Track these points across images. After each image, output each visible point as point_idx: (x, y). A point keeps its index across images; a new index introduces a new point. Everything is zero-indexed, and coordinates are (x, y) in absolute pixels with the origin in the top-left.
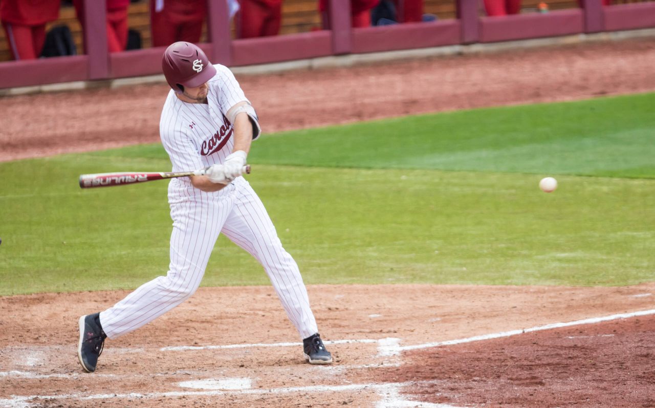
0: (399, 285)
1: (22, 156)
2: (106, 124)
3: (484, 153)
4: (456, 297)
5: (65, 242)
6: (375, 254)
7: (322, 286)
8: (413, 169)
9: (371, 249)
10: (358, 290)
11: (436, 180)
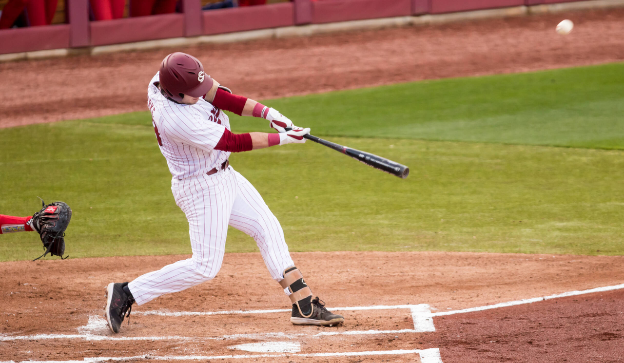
0: (415, 252)
1: (25, 121)
2: (97, 92)
3: (462, 123)
4: (472, 264)
5: (91, 207)
6: (386, 222)
7: (344, 253)
8: (398, 139)
9: (379, 216)
10: (378, 257)
11: (424, 150)
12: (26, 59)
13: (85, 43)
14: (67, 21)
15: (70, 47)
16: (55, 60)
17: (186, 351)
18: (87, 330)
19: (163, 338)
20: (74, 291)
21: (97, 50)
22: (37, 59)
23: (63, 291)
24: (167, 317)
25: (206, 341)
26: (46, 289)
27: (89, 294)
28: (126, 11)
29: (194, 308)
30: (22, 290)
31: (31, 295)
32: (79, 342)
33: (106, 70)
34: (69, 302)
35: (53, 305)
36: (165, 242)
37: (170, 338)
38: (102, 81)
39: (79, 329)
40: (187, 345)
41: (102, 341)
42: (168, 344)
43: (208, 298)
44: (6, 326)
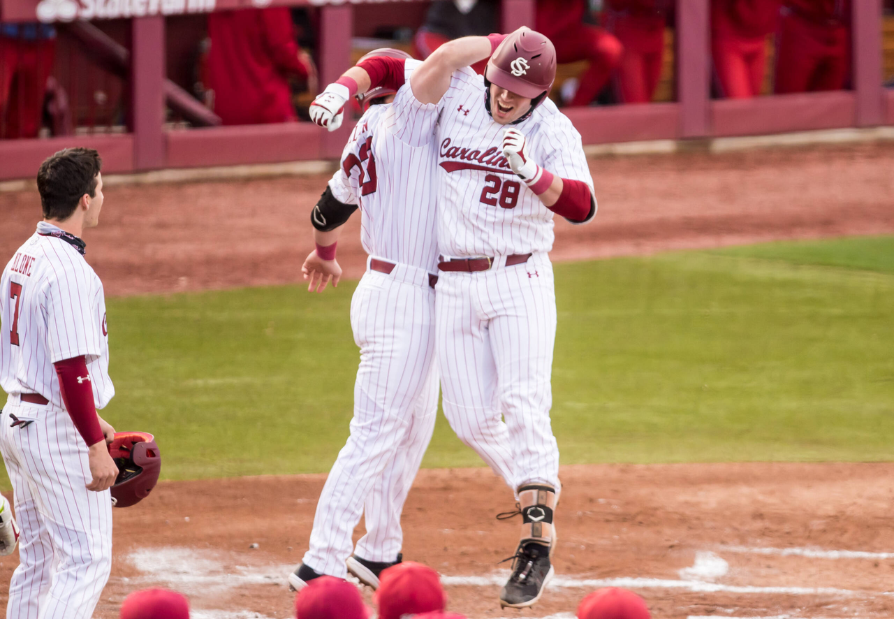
2: (715, 208)
12: (611, 156)
14: (675, 97)
15: (679, 137)
16: (654, 159)
17: (846, 612)
18: (694, 575)
19: (809, 591)
20: (676, 513)
21: (722, 145)
22: (629, 157)
23: (658, 512)
24: (817, 559)
25: (877, 597)
26: (633, 510)
27: (698, 519)
28: (766, 84)
29: (859, 546)
30: (596, 509)
31: (610, 518)
32: (681, 592)
33: (732, 177)
34: (668, 531)
35: (646, 535)
36: (816, 442)
37: (821, 590)
38: (726, 193)
39: (681, 572)
40: (847, 602)
41: (716, 592)
42: (817, 601)
43: (882, 532)
44: (569, 564)
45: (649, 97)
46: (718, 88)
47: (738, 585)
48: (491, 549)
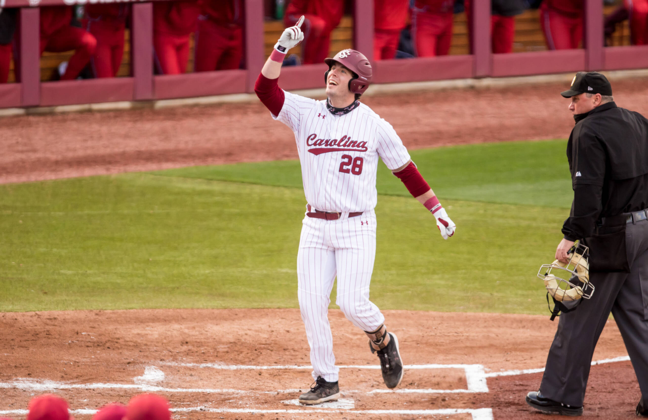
0: (470, 314)
1: (88, 172)
2: (158, 145)
3: (519, 186)
4: (526, 327)
5: (150, 259)
6: (442, 282)
7: (400, 312)
8: (456, 200)
9: (436, 277)
10: (434, 318)
11: (481, 212)
12: (90, 111)
13: (149, 96)
14: (131, 74)
15: (134, 100)
16: (118, 113)
17: (240, 405)
18: (143, 381)
19: (218, 391)
20: (131, 341)
21: (160, 104)
22: (101, 111)
23: (121, 341)
24: (222, 370)
25: (260, 395)
26: (104, 339)
27: (146, 345)
28: (190, 66)
29: (250, 362)
30: (80, 339)
31: (89, 344)
32: (135, 392)
33: (168, 124)
34: (126, 353)
35: (113, 355)
36: (223, 295)
37: (225, 390)
38: (164, 134)
39: (135, 379)
40: (242, 398)
41: (158, 392)
42: (223, 397)
43: (264, 352)
44: (63, 374)
45: (114, 74)
46: (159, 68)
47: (171, 387)
48: (13, 365)
